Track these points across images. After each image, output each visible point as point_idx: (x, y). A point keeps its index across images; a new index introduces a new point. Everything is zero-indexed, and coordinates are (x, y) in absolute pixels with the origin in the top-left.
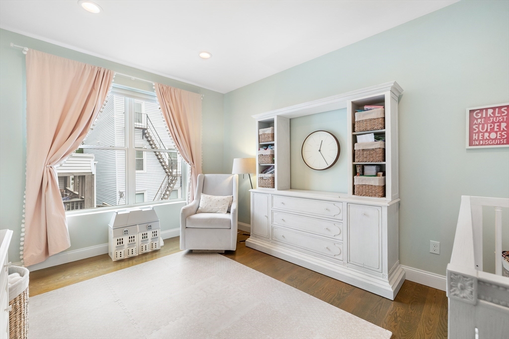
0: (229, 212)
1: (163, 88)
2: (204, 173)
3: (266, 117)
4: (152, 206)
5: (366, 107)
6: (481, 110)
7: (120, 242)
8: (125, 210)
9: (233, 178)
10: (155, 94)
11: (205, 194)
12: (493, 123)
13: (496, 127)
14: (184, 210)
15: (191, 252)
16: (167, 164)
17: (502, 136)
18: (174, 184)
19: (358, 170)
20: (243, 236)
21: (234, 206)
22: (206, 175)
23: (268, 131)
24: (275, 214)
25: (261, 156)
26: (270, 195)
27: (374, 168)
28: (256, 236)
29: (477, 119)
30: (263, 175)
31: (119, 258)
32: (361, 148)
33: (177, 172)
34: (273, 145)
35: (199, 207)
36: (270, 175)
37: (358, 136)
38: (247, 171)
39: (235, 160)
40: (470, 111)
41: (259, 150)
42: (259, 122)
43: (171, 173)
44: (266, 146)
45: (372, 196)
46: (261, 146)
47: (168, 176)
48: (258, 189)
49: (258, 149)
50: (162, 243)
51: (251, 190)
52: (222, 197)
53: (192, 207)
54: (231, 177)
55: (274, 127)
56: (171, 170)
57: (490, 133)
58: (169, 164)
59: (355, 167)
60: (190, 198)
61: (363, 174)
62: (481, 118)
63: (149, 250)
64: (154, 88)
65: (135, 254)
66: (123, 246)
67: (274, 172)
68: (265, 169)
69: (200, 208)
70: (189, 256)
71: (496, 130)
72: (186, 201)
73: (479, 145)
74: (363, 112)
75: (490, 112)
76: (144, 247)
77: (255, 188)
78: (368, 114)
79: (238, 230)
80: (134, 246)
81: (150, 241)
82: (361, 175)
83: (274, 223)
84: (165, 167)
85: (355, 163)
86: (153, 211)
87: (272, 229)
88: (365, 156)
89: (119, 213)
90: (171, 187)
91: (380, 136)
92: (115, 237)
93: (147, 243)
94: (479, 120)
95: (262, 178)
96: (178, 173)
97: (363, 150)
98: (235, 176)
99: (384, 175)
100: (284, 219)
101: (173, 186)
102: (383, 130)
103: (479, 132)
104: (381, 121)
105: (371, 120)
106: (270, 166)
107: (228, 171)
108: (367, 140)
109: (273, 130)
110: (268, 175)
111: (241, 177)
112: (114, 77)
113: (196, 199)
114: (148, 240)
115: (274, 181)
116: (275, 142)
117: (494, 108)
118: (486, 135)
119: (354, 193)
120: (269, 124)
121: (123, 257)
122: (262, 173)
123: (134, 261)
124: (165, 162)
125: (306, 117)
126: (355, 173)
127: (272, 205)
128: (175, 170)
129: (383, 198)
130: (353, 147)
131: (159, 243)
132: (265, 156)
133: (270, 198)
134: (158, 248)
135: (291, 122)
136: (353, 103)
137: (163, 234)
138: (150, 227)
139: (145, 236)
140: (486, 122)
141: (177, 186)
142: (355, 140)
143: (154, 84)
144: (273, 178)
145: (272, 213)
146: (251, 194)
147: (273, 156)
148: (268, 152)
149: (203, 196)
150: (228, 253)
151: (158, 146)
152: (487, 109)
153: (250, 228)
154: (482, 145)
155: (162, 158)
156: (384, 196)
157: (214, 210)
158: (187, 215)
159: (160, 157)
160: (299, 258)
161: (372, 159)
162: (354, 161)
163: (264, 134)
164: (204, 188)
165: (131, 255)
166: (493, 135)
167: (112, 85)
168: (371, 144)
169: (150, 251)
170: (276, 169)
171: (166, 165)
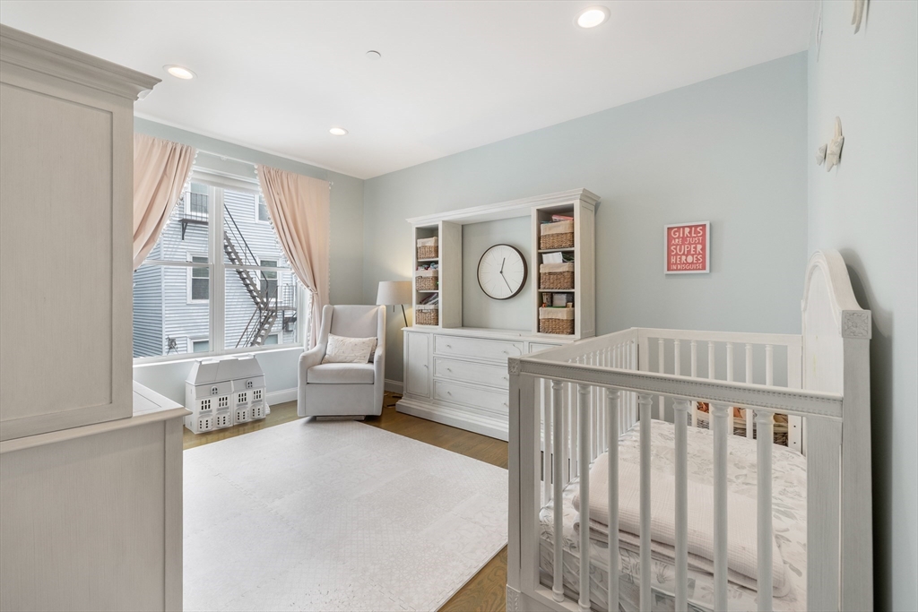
0: (371, 361)
1: (269, 172)
2: (332, 302)
3: (426, 222)
4: (253, 353)
5: (554, 218)
6: (679, 228)
7: (206, 406)
8: (211, 360)
9: (377, 311)
10: (257, 181)
11: (335, 334)
12: (690, 244)
13: (693, 249)
14: (304, 358)
15: (314, 420)
16: (259, 288)
17: (698, 260)
18: (271, 324)
19: (545, 300)
20: (391, 398)
21: (379, 352)
22: (336, 306)
23: (430, 242)
24: (438, 362)
25: (419, 278)
26: (432, 335)
27: (564, 296)
28: (412, 396)
29: (675, 239)
30: (422, 307)
31: (204, 429)
32: (547, 271)
33: (276, 303)
34: (437, 262)
35: (325, 354)
36: (432, 307)
37: (544, 255)
38: (400, 299)
39: (381, 283)
40: (668, 228)
41: (417, 269)
42: (418, 229)
43: (266, 304)
44: (427, 265)
45: (559, 333)
46: (420, 264)
47: (260, 309)
48: (415, 327)
49: (415, 268)
50: (268, 410)
51: (404, 329)
52: (361, 339)
53: (315, 354)
54: (375, 309)
55: (437, 236)
56: (265, 300)
57: (687, 256)
58: (261, 288)
59: (541, 295)
60: (310, 343)
61: (551, 305)
62: (679, 238)
63: (248, 419)
64: (256, 172)
65: (228, 424)
66: (211, 411)
67: (436, 303)
68: (425, 298)
69: (326, 356)
70: (311, 425)
71: (692, 252)
72: (304, 347)
73: (677, 270)
74: (550, 225)
75: (687, 230)
76: (241, 415)
77: (411, 326)
78: (555, 227)
79: (385, 392)
80: (226, 412)
81: (250, 405)
82: (549, 306)
83: (437, 375)
84: (255, 294)
85: (541, 290)
86: (254, 361)
87: (435, 383)
88: (552, 281)
89: (203, 363)
90: (265, 330)
91: (568, 256)
92: (198, 398)
93: (246, 408)
94: (677, 240)
95: (420, 311)
96: (279, 305)
97: (550, 273)
98: (381, 306)
99: (573, 306)
100: (451, 368)
101: (270, 328)
102: (572, 249)
103: (676, 254)
104: (569, 236)
105: (558, 235)
106: (433, 293)
107: (371, 301)
108: (554, 260)
109: (437, 241)
110: (429, 307)
111: (390, 310)
112: (196, 156)
113: (321, 342)
114: (247, 404)
115: (437, 316)
116: (440, 259)
117: (690, 227)
118: (684, 258)
119: (539, 331)
120: (430, 232)
121: (209, 428)
122: (421, 303)
123: (227, 433)
124: (254, 285)
125: (484, 224)
126: (541, 304)
127: (435, 349)
128: (274, 300)
129: (572, 336)
130: (539, 269)
131: (264, 408)
132: (425, 278)
133: (432, 339)
134: (262, 416)
135: (463, 230)
136: (538, 210)
137: (271, 396)
138: (249, 385)
139: (242, 399)
140: (683, 243)
141: (277, 327)
142: (540, 261)
143: (256, 167)
144: (437, 311)
145: (434, 361)
146: (405, 333)
147: (436, 279)
148: (429, 273)
149: (331, 338)
150: (370, 420)
151: (242, 256)
152: (684, 227)
153: (403, 387)
154: (680, 270)
155: (249, 277)
156: (573, 333)
157: (348, 359)
158: (308, 364)
159: (245, 276)
160: (470, 421)
161: (559, 285)
162: (539, 288)
163: (425, 247)
164: (332, 326)
165: (222, 425)
166: (690, 259)
167: (194, 168)
168: (559, 266)
169: (251, 420)
170: (440, 299)
171: (256, 290)
